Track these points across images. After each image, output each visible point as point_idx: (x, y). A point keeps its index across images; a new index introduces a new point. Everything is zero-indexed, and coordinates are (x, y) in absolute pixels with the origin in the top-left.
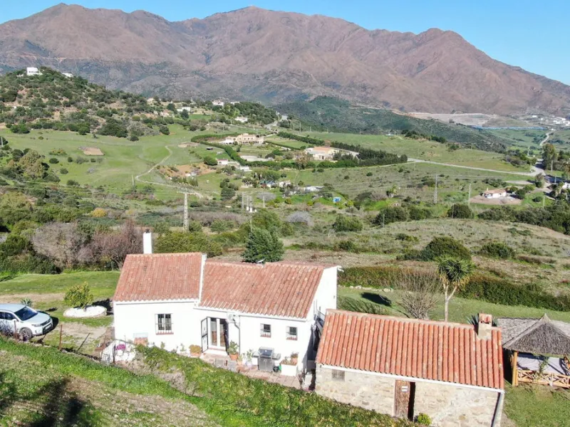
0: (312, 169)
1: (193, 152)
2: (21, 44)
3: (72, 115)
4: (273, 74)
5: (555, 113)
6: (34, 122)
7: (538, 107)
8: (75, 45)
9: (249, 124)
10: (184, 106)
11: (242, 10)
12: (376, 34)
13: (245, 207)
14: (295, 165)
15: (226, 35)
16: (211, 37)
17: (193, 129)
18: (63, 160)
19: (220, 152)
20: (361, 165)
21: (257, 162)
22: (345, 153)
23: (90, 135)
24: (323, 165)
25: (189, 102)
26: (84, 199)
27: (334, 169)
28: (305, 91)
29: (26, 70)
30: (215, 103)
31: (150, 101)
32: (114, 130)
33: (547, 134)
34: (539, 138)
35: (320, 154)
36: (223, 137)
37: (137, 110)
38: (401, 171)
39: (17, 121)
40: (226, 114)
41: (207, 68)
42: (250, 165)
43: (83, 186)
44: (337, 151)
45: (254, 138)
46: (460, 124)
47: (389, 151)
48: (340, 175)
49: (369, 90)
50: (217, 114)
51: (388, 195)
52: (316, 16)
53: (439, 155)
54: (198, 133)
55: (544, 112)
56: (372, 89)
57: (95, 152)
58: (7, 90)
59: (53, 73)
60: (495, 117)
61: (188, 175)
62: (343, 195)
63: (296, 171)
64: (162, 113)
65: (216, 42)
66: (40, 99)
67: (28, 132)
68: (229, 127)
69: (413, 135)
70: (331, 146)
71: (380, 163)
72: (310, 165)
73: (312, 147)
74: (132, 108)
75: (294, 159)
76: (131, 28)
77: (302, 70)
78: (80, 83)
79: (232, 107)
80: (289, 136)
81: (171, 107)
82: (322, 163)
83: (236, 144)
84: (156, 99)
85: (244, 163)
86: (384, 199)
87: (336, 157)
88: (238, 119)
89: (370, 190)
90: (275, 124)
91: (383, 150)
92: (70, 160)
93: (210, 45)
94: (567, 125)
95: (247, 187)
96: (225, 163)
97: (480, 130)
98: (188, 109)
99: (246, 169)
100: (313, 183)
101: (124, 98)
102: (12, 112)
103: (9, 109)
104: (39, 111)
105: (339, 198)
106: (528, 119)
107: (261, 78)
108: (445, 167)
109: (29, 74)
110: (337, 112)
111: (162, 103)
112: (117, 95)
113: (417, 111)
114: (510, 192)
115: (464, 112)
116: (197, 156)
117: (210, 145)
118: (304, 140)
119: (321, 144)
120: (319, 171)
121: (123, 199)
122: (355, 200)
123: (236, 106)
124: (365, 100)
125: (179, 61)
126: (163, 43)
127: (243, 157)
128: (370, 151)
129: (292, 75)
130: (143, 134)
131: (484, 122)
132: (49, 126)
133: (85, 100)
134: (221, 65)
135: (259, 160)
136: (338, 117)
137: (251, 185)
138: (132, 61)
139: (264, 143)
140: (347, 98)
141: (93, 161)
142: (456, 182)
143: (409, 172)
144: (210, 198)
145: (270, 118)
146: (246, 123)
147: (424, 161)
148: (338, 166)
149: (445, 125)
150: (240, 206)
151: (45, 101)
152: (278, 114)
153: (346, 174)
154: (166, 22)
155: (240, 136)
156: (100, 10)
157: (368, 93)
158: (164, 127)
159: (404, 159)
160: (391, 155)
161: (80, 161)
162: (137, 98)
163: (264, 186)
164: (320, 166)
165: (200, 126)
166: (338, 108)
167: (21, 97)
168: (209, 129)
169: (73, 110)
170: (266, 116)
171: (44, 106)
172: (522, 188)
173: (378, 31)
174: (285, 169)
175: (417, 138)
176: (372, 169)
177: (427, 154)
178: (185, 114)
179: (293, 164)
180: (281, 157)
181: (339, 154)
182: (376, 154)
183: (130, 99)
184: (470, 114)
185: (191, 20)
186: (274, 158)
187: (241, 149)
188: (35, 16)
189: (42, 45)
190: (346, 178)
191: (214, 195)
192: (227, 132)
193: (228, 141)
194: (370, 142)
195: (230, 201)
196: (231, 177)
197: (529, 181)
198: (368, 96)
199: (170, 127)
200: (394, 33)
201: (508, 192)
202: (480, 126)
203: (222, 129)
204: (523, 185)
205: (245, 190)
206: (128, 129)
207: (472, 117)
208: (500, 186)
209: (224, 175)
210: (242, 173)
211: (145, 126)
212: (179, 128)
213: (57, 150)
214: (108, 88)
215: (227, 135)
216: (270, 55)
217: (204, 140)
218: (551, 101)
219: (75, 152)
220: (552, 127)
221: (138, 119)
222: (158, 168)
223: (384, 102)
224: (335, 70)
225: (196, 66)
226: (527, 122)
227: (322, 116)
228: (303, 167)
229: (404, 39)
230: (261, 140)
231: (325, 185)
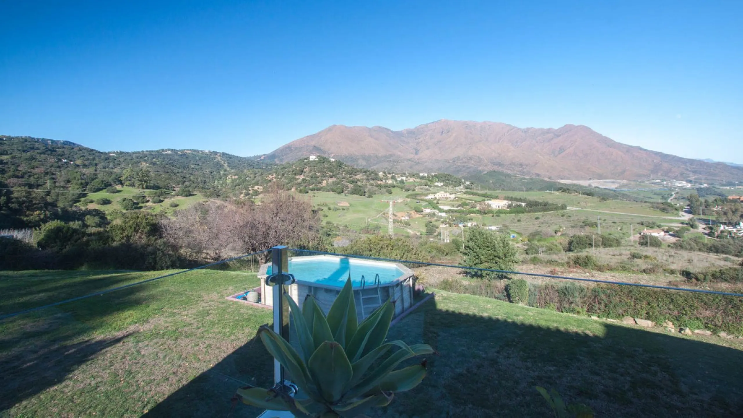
0: (491, 215)
1: (407, 204)
2: (311, 148)
3: (333, 182)
4: (458, 158)
5: (676, 178)
6: (311, 187)
7: (659, 174)
8: (340, 147)
9: (444, 187)
10: (402, 176)
11: (437, 122)
12: (526, 131)
13: (443, 240)
14: (479, 212)
15: (427, 137)
16: (419, 139)
17: (407, 190)
18: (325, 209)
19: (425, 204)
20: (529, 212)
21: (450, 210)
22: (514, 203)
23: (343, 194)
24: (500, 212)
25: (405, 174)
26: (334, 232)
27: (508, 215)
28: (480, 168)
29: (309, 158)
30: (421, 175)
31: (381, 174)
32: (358, 191)
33: (673, 193)
34: (666, 196)
35: (496, 204)
36: (427, 195)
37: (373, 179)
38: (563, 216)
39: (301, 186)
40: (429, 181)
41: (416, 157)
42: (446, 212)
43: (335, 225)
44: (510, 202)
45: (448, 195)
46: (597, 187)
47: (550, 202)
48: (514, 219)
49: (524, 167)
50: (423, 181)
51: (556, 233)
52: (485, 122)
53: (592, 204)
54: (410, 192)
55: (666, 178)
56: (527, 166)
57: (345, 204)
58: (298, 168)
59: (324, 159)
60: (625, 182)
61: (403, 218)
62: (518, 233)
63: (479, 216)
64: (387, 181)
65: (422, 142)
66: (315, 174)
67: (307, 192)
68: (431, 189)
69: (567, 191)
70: (504, 199)
71: (545, 210)
72: (491, 212)
73: (490, 200)
74: (369, 178)
75: (478, 208)
76: (371, 136)
77: (477, 155)
78: (340, 164)
79: (432, 176)
80: (473, 194)
81: (393, 178)
82: (499, 210)
83: (435, 199)
84: (384, 173)
85: (441, 211)
86: (552, 236)
87: (509, 206)
88: (436, 184)
89: (540, 229)
90: (462, 187)
91: (545, 201)
92: (330, 209)
93: (418, 143)
94: (688, 187)
95: (444, 226)
96: (428, 211)
97: (615, 191)
98: (404, 178)
99: (443, 215)
100: (494, 224)
101: (365, 172)
102: (299, 181)
103: (298, 179)
104: (314, 181)
105: (515, 235)
106: (653, 183)
107: (451, 161)
108: (600, 213)
109: (311, 160)
110: (503, 181)
111: (388, 175)
112: (360, 171)
113: (562, 179)
114: (667, 232)
115: (599, 179)
116: (410, 206)
117: (418, 199)
118: (484, 196)
119: (497, 198)
120: (497, 216)
121: (360, 233)
122: (528, 237)
123: (435, 176)
124: (523, 173)
125: (399, 153)
126: (390, 144)
127: (441, 207)
128: (536, 202)
129: (471, 159)
130: (375, 194)
131: (616, 185)
132: (319, 189)
133: (342, 174)
134: (425, 154)
135: (452, 208)
136: (505, 183)
137: (448, 225)
138: (372, 155)
139: (455, 198)
140: (509, 172)
141: (343, 209)
142: (613, 224)
143: (570, 216)
144: (419, 234)
145: (459, 183)
146: (442, 186)
147: (580, 209)
148: (511, 212)
149: (586, 187)
150: (440, 239)
151: (318, 174)
152: (463, 180)
153: (519, 218)
154: (392, 131)
155: (438, 194)
156: (354, 127)
157: (524, 168)
158: (389, 189)
159: (564, 207)
160: (553, 204)
161: (336, 210)
162: (373, 172)
163: (457, 226)
164: (497, 212)
165: (412, 188)
166: (504, 178)
167: (305, 172)
168: (417, 190)
169: (334, 179)
170: (455, 182)
171: (318, 177)
172: (678, 229)
173: (528, 129)
174: (472, 214)
175: (571, 193)
176: (538, 214)
177: (582, 204)
178: (402, 182)
179: (478, 211)
180: (468, 207)
181: (512, 204)
182: (540, 204)
183: (368, 173)
184: (605, 180)
185: (406, 130)
186: (463, 207)
187: (439, 202)
188: (320, 133)
189: (322, 148)
190: (519, 221)
191: (421, 231)
192: (429, 192)
193: (430, 197)
194: (535, 196)
195: (433, 236)
196: (433, 220)
197: (682, 223)
198: (525, 170)
199: (393, 190)
200: (539, 129)
201: (666, 232)
202: (614, 189)
203: (426, 190)
204: (678, 227)
205: (443, 228)
206: (366, 190)
207: (605, 182)
208: (656, 227)
209: (428, 219)
210: (441, 217)
211: (376, 188)
212: (398, 190)
213: (322, 203)
214: (355, 167)
215: (430, 193)
216: (456, 147)
217: (414, 196)
218: (671, 169)
219: (332, 204)
220: (675, 188)
221: (372, 185)
222: (384, 214)
223: (536, 174)
224: (500, 155)
225: (410, 156)
226: (653, 185)
227: (493, 183)
228: (485, 213)
229: (547, 133)
230: (453, 196)
231: (504, 226)
